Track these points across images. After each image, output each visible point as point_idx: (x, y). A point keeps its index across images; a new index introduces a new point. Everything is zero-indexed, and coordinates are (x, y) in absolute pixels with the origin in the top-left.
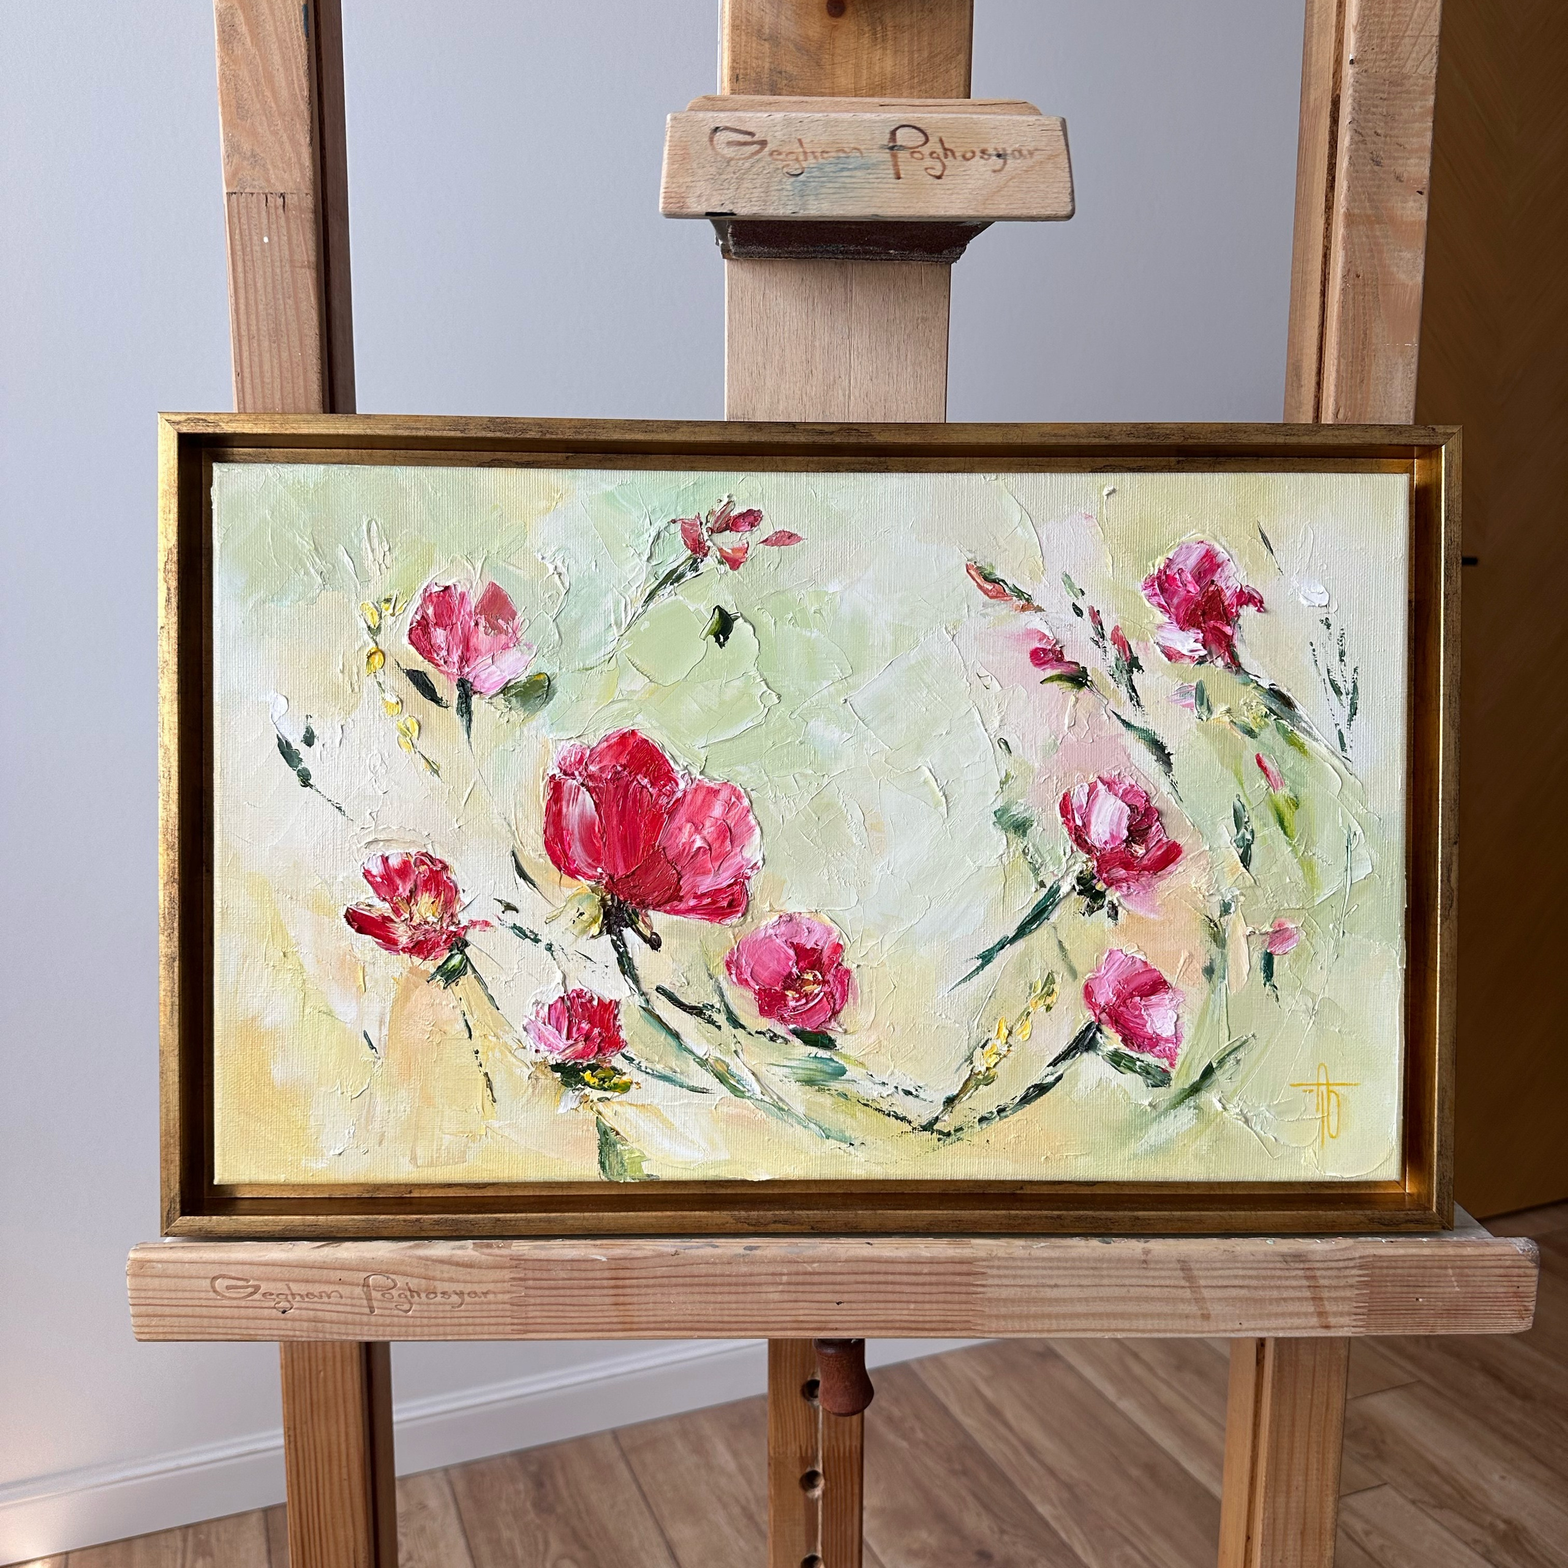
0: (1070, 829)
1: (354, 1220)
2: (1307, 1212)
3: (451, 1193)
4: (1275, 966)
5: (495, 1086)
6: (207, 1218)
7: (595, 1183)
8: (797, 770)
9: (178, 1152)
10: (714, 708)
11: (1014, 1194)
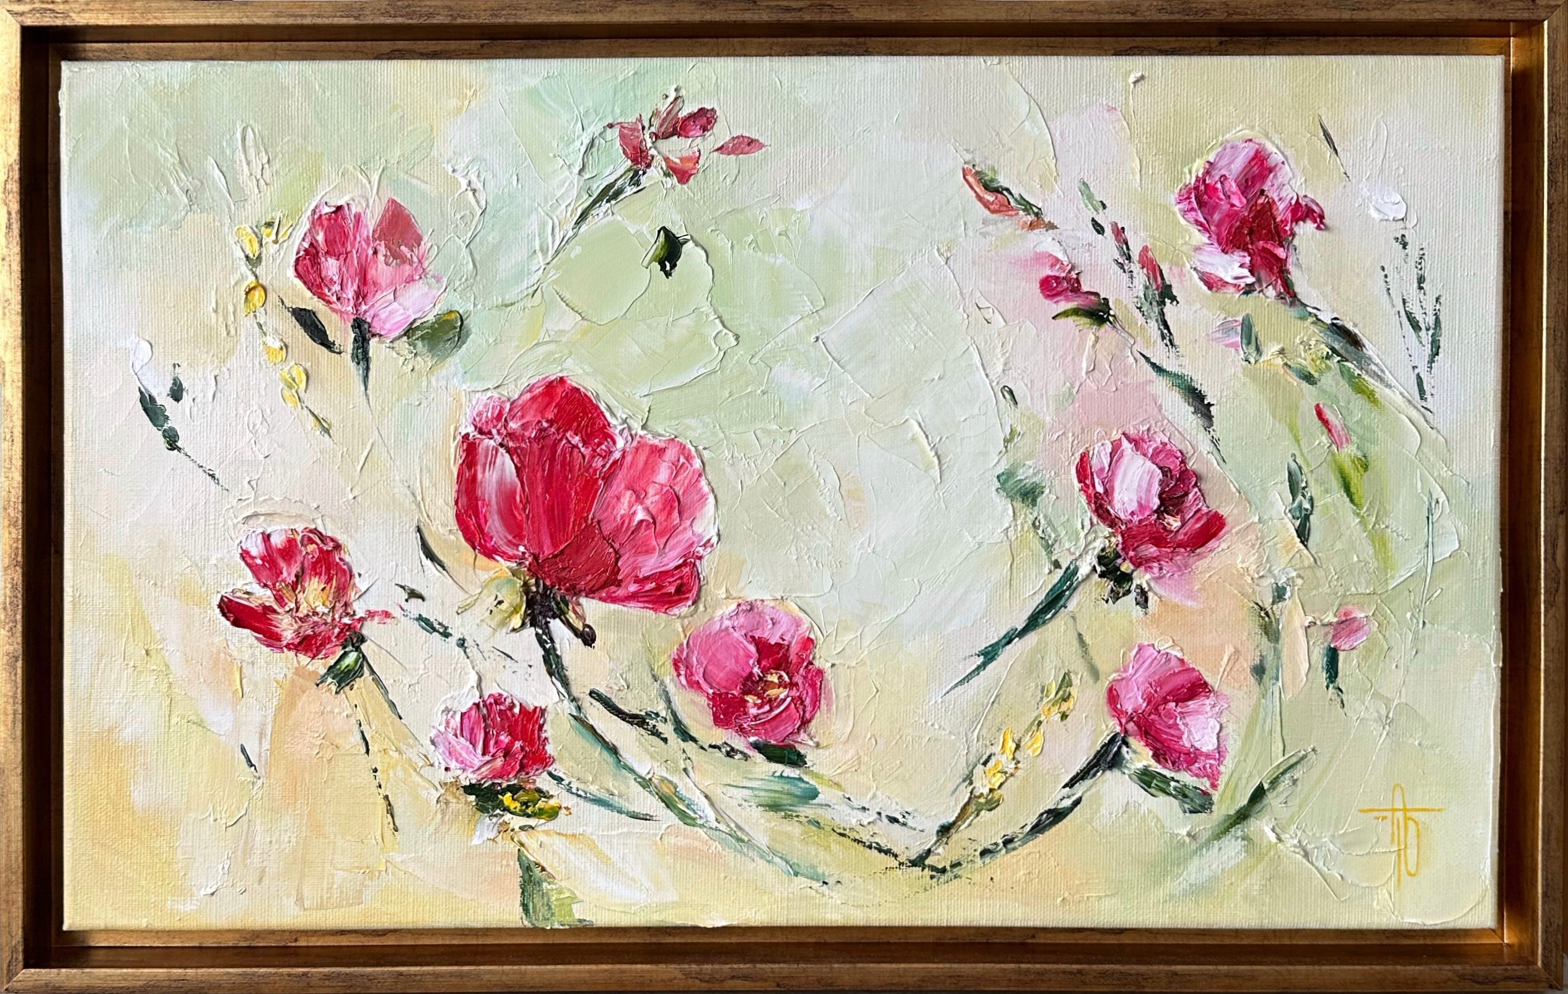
0: (1088, 497)
1: (228, 973)
2: (1382, 967)
3: (344, 941)
4: (1340, 665)
5: (397, 811)
6: (55, 971)
7: (517, 929)
8: (759, 425)
9: (20, 891)
10: (659, 351)
11: (1023, 944)
